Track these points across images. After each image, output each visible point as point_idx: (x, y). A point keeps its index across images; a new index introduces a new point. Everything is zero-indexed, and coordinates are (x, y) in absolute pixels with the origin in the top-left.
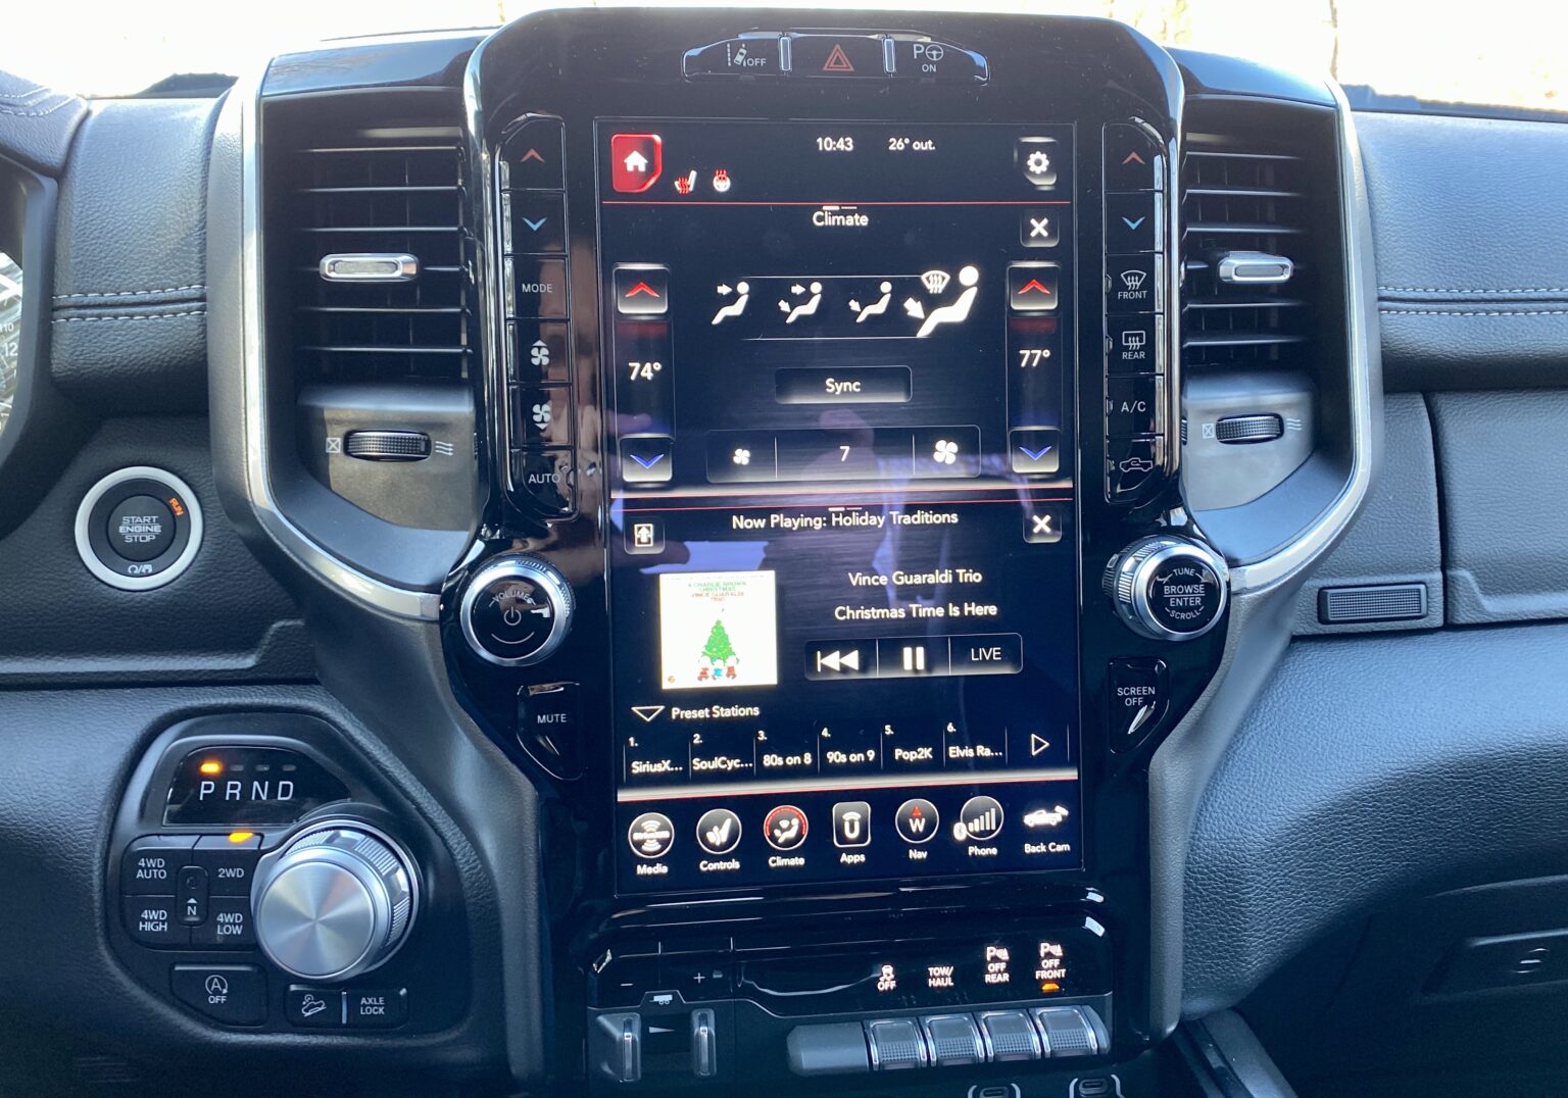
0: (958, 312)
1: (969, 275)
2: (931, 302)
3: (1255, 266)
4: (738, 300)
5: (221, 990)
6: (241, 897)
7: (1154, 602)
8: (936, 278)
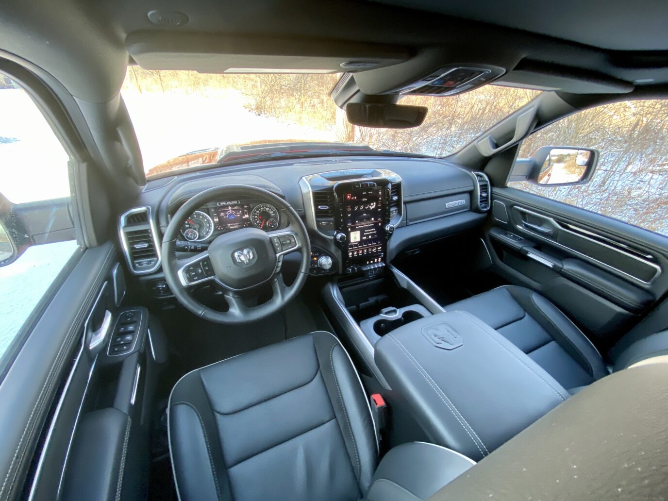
1: (375, 203)
3: (395, 198)
4: (356, 208)
5: (315, 272)
6: (317, 263)
7: (390, 230)
8: (372, 204)
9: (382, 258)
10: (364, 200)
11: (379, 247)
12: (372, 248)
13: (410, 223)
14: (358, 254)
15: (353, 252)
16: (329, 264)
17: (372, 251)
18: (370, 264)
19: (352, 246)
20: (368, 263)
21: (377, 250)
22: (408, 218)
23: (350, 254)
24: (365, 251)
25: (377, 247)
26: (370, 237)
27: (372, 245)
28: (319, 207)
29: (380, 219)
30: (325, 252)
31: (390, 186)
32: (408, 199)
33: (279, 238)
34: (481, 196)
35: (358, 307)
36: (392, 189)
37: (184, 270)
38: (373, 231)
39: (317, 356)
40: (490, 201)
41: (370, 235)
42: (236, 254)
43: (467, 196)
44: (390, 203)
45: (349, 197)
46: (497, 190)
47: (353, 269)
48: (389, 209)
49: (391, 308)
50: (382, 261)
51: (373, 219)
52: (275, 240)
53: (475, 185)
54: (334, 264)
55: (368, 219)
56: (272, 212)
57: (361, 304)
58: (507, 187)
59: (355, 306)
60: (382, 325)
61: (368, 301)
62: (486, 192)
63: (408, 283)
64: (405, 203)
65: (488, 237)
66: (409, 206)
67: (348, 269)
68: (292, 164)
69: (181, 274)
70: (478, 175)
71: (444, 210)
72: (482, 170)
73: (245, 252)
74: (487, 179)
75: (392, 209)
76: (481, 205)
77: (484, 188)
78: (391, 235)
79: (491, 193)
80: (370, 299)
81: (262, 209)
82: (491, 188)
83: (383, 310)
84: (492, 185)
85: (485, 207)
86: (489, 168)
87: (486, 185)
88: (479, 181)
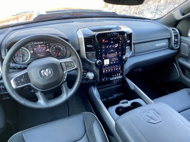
0: (117, 46)
1: (117, 44)
2: (116, 46)
3: (129, 41)
4: (108, 47)
5: (85, 80)
6: (86, 76)
7: (125, 59)
8: (116, 45)
9: (121, 73)
10: (112, 42)
11: (119, 67)
12: (116, 68)
13: (137, 55)
14: (108, 71)
15: (105, 70)
16: (92, 77)
17: (116, 70)
18: (114, 76)
19: (105, 67)
20: (113, 76)
21: (118, 69)
22: (135, 52)
23: (104, 71)
24: (112, 69)
25: (118, 68)
26: (115, 62)
27: (116, 67)
28: (88, 46)
29: (120, 53)
30: (90, 70)
31: (126, 35)
32: (135, 42)
33: (65, 63)
34: (174, 41)
35: (107, 99)
36: (127, 37)
37: (14, 80)
38: (116, 59)
39: (85, 125)
40: (179, 43)
41: (115, 61)
42: (42, 72)
43: (167, 41)
44: (125, 44)
45: (103, 41)
46: (183, 38)
47: (105, 79)
48: (125, 47)
49: (125, 101)
50: (121, 75)
51: (116, 53)
52: (63, 64)
53: (171, 35)
54: (95, 77)
55: (114, 52)
56: (62, 48)
57: (109, 98)
58: (188, 36)
59: (106, 99)
60: (120, 109)
61: (113, 96)
62: (177, 38)
63: (135, 87)
64: (134, 44)
65: (177, 62)
66: (136, 45)
67: (103, 79)
68: (73, 22)
69: (12, 81)
70: (173, 30)
71: (154, 48)
72: (175, 26)
73: (47, 70)
74: (178, 31)
75: (127, 47)
76: (174, 45)
77: (176, 36)
78: (126, 61)
79: (180, 39)
80: (114, 95)
81: (56, 46)
82: (180, 37)
83: (121, 101)
84: (181, 35)
85: (177, 47)
86: (179, 26)
87: (177, 35)
88: (174, 33)
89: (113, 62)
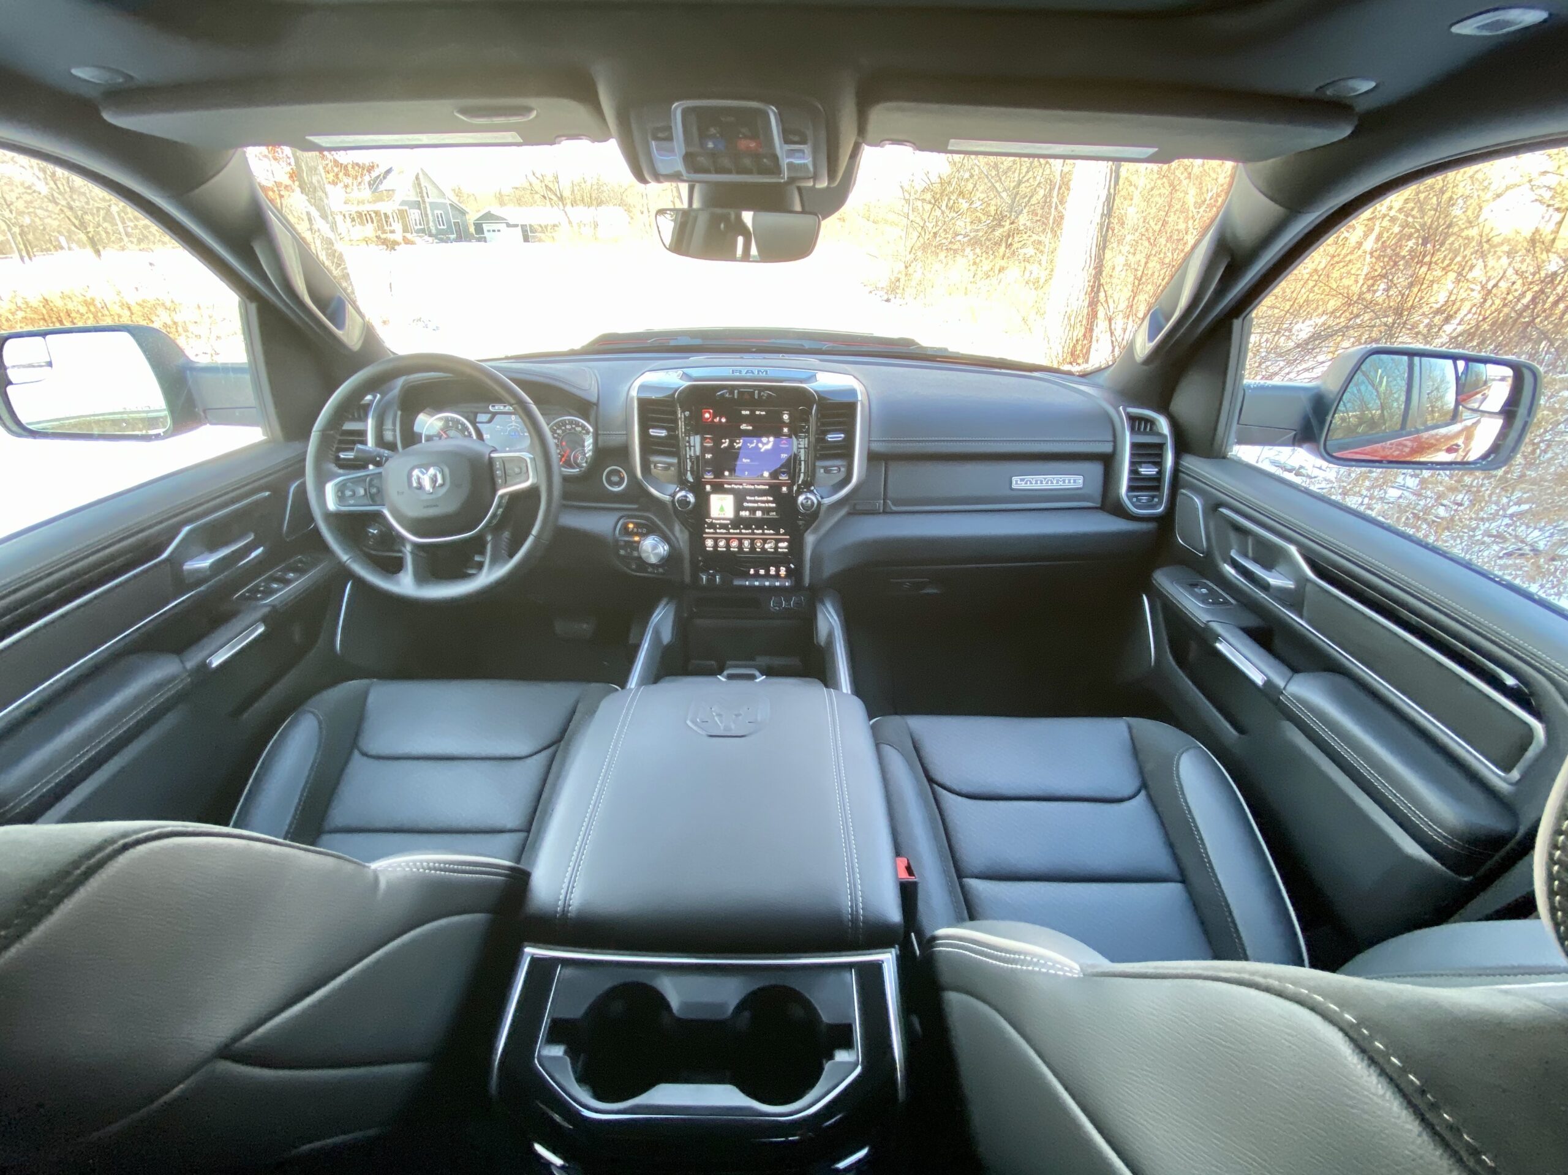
0: (769, 446)
1: (772, 439)
2: (764, 444)
3: (836, 436)
4: (726, 443)
5: (634, 566)
6: (635, 548)
7: (802, 505)
8: (764, 440)
9: (788, 570)
11: (782, 541)
12: (765, 541)
13: (894, 508)
14: (728, 546)
15: (716, 540)
16: (659, 554)
17: (764, 550)
18: (757, 575)
19: (712, 526)
20: (752, 571)
23: (709, 543)
24: (746, 543)
25: (778, 541)
26: (759, 514)
28: (651, 431)
29: (784, 478)
30: (658, 528)
33: (503, 462)
34: (1133, 472)
38: (768, 502)
40: (1167, 491)
41: (759, 508)
42: (416, 472)
45: (707, 415)
46: (1190, 463)
49: (746, 670)
50: (788, 575)
53: (1115, 441)
54: (672, 557)
62: (1156, 464)
64: (885, 459)
65: (1159, 597)
66: (893, 465)
67: (702, 575)
69: (330, 488)
70: (1141, 419)
71: (1006, 492)
73: (432, 471)
74: (1166, 429)
75: (828, 462)
76: (1130, 497)
77: (1147, 451)
78: (810, 522)
79: (1175, 469)
82: (1176, 457)
83: (728, 669)
84: (1181, 448)
85: (1150, 506)
87: (1161, 446)
88: (1135, 433)
89: (753, 510)
